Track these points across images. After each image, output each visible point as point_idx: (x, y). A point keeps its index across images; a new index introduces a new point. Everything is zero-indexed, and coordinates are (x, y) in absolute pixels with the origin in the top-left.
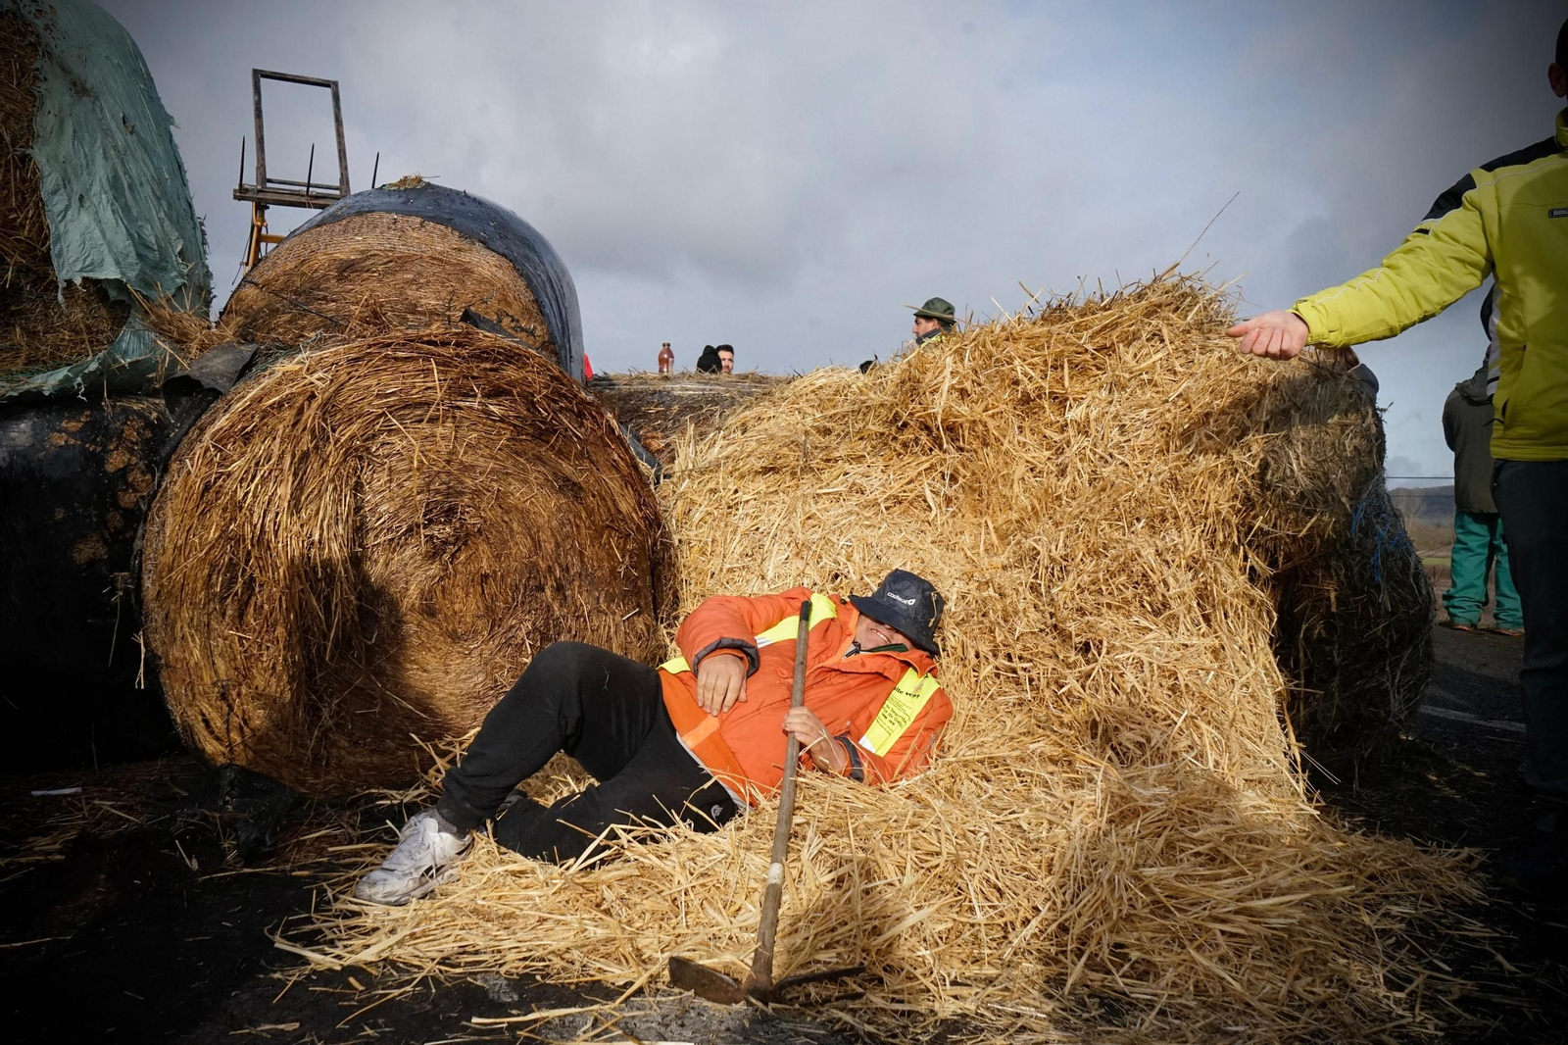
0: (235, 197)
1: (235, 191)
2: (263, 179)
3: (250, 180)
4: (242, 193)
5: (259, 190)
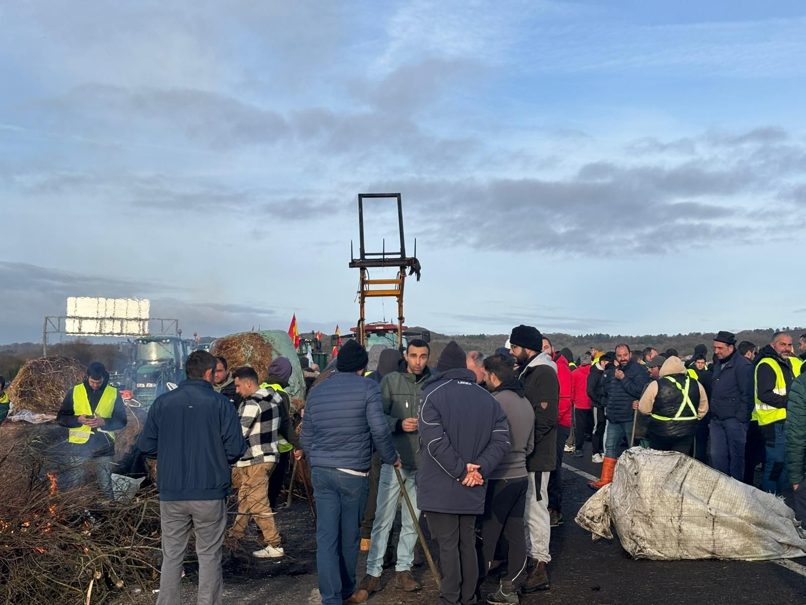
0: (350, 267)
1: (350, 263)
2: (363, 253)
3: (357, 256)
4: (353, 264)
5: (361, 261)
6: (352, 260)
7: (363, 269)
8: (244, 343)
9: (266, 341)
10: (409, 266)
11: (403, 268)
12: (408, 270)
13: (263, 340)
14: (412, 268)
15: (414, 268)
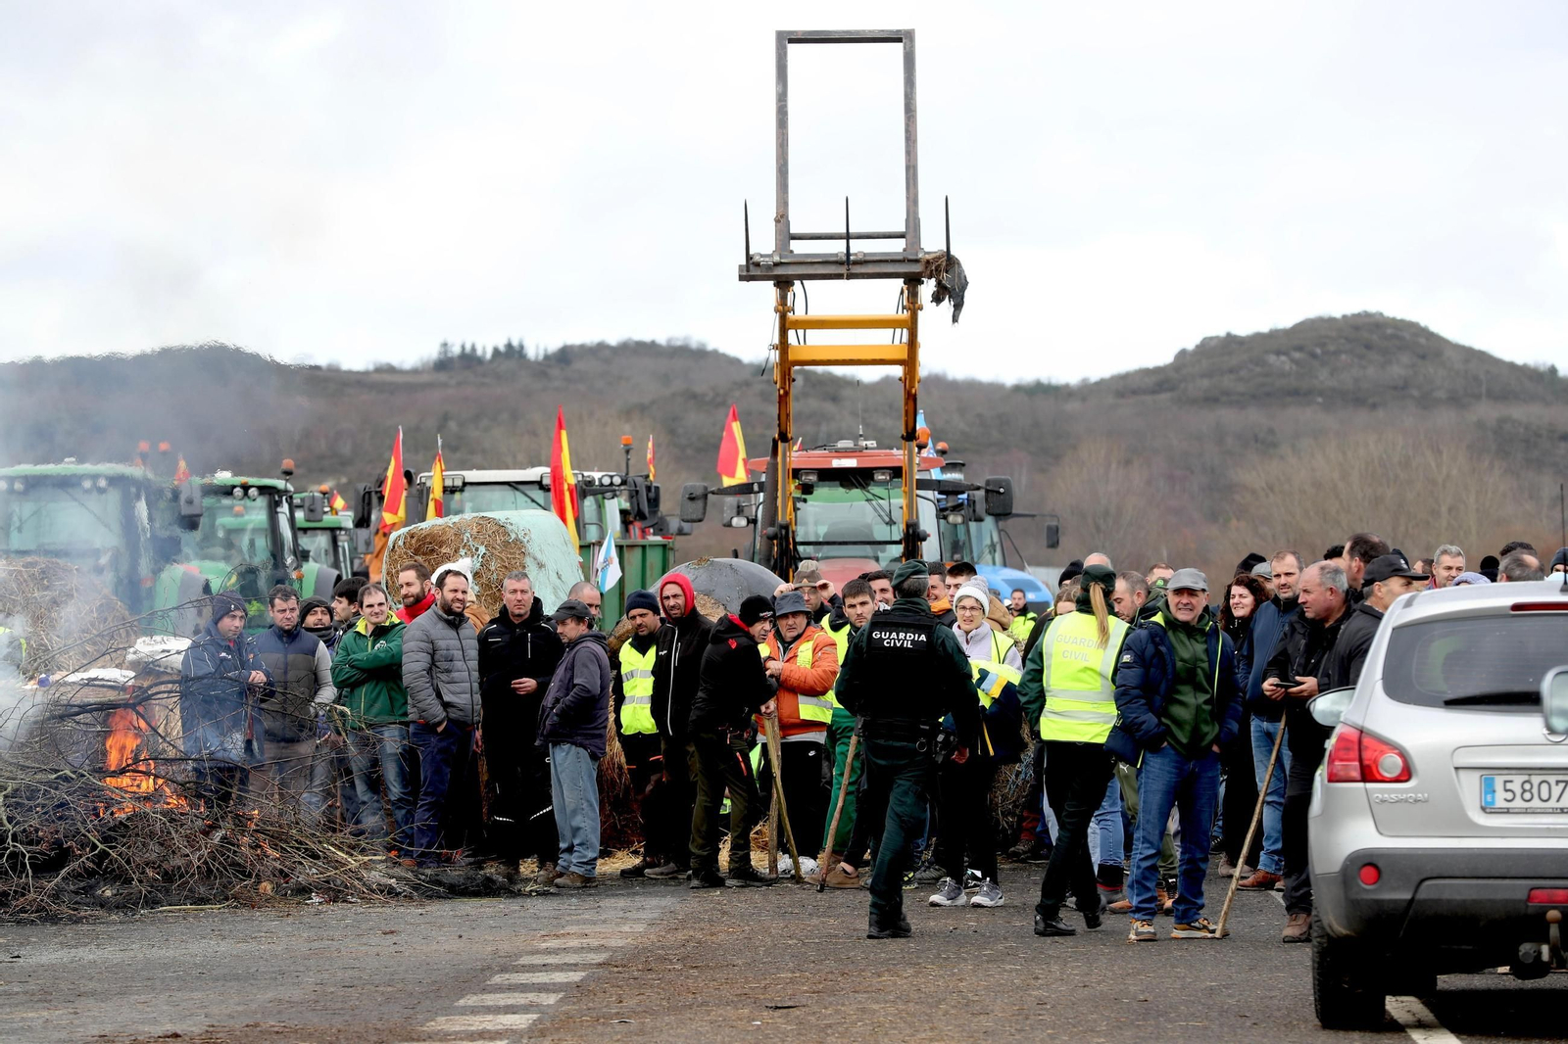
0: (742, 278)
1: (740, 268)
2: (785, 235)
4: (752, 270)
5: (777, 259)
6: (749, 257)
7: (784, 284)
8: (465, 538)
9: (513, 536)
10: (930, 278)
11: (913, 281)
12: (928, 288)
13: (506, 534)
14: (939, 284)
15: (945, 288)
